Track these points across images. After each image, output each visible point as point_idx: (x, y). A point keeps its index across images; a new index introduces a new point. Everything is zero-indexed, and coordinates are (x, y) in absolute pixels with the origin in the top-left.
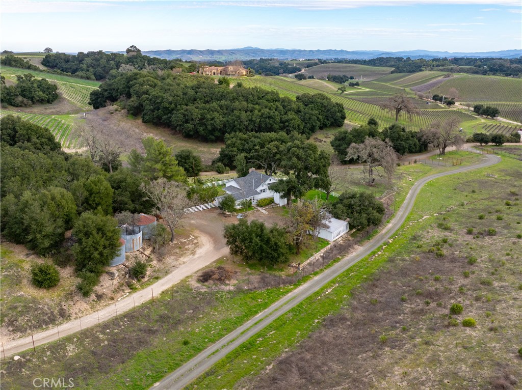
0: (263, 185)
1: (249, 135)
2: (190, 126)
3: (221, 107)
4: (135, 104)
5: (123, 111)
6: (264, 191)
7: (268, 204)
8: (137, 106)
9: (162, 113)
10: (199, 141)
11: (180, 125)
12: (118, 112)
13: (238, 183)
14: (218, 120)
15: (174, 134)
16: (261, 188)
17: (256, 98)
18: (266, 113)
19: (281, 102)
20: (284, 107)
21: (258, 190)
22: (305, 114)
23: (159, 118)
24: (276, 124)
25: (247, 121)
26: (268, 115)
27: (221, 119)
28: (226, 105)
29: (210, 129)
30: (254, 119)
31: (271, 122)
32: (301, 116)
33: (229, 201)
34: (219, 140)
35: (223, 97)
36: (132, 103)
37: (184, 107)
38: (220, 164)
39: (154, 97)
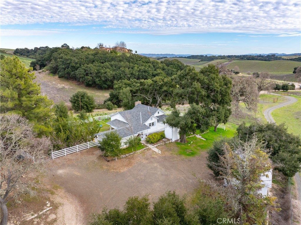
0: (152, 118)
1: (132, 81)
2: (89, 78)
3: (112, 66)
4: (53, 65)
5: (47, 71)
6: (153, 124)
7: (159, 140)
8: (55, 67)
9: (71, 70)
10: (96, 89)
11: (83, 77)
12: (44, 72)
13: (124, 117)
14: (109, 73)
15: (79, 85)
16: (149, 121)
17: (135, 60)
18: (142, 69)
19: (151, 63)
20: (154, 66)
21: (147, 123)
22: (168, 71)
23: (69, 74)
24: (149, 76)
25: (129, 74)
26: (144, 70)
27: (112, 73)
28: (115, 65)
29: (104, 80)
30: (134, 73)
31: (146, 75)
32: (166, 72)
33: (112, 140)
34: (110, 87)
35: (113, 59)
36: (52, 65)
37: (86, 65)
38: (109, 102)
39: (65, 59)
